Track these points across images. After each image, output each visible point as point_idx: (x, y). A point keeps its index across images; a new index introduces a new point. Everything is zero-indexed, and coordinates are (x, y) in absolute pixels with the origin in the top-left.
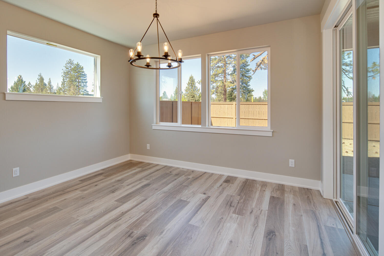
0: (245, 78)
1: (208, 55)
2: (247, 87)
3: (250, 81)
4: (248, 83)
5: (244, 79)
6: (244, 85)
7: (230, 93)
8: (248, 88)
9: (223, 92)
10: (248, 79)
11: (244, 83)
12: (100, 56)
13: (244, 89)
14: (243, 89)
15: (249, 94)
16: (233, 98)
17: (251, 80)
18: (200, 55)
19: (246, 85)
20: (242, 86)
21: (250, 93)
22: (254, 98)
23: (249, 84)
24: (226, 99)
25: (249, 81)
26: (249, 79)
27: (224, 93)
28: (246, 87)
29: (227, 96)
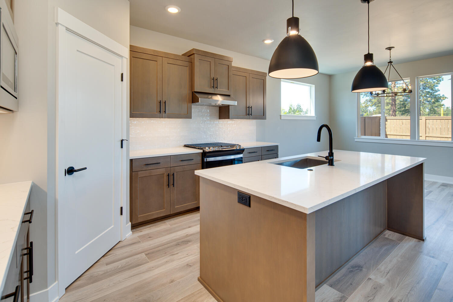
0: (429, 80)
1: (417, 78)
2: (434, 92)
3: (439, 84)
4: (436, 86)
5: (427, 81)
6: (427, 90)
7: (402, 103)
8: (435, 94)
9: (391, 101)
10: (434, 81)
11: (427, 88)
12: (314, 85)
13: (428, 96)
14: (426, 97)
15: (436, 103)
16: (407, 110)
17: (441, 83)
18: (409, 78)
19: (432, 90)
20: (423, 92)
21: (439, 102)
22: (446, 108)
23: (436, 88)
24: (396, 112)
25: (437, 83)
26: (436, 81)
27: (392, 103)
28: (431, 93)
29: (398, 107)
